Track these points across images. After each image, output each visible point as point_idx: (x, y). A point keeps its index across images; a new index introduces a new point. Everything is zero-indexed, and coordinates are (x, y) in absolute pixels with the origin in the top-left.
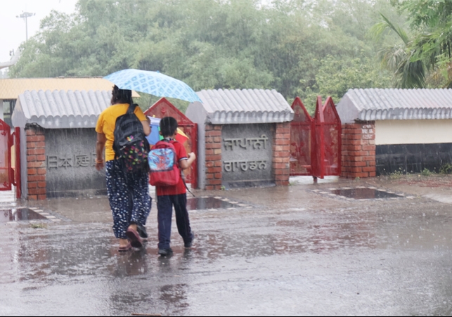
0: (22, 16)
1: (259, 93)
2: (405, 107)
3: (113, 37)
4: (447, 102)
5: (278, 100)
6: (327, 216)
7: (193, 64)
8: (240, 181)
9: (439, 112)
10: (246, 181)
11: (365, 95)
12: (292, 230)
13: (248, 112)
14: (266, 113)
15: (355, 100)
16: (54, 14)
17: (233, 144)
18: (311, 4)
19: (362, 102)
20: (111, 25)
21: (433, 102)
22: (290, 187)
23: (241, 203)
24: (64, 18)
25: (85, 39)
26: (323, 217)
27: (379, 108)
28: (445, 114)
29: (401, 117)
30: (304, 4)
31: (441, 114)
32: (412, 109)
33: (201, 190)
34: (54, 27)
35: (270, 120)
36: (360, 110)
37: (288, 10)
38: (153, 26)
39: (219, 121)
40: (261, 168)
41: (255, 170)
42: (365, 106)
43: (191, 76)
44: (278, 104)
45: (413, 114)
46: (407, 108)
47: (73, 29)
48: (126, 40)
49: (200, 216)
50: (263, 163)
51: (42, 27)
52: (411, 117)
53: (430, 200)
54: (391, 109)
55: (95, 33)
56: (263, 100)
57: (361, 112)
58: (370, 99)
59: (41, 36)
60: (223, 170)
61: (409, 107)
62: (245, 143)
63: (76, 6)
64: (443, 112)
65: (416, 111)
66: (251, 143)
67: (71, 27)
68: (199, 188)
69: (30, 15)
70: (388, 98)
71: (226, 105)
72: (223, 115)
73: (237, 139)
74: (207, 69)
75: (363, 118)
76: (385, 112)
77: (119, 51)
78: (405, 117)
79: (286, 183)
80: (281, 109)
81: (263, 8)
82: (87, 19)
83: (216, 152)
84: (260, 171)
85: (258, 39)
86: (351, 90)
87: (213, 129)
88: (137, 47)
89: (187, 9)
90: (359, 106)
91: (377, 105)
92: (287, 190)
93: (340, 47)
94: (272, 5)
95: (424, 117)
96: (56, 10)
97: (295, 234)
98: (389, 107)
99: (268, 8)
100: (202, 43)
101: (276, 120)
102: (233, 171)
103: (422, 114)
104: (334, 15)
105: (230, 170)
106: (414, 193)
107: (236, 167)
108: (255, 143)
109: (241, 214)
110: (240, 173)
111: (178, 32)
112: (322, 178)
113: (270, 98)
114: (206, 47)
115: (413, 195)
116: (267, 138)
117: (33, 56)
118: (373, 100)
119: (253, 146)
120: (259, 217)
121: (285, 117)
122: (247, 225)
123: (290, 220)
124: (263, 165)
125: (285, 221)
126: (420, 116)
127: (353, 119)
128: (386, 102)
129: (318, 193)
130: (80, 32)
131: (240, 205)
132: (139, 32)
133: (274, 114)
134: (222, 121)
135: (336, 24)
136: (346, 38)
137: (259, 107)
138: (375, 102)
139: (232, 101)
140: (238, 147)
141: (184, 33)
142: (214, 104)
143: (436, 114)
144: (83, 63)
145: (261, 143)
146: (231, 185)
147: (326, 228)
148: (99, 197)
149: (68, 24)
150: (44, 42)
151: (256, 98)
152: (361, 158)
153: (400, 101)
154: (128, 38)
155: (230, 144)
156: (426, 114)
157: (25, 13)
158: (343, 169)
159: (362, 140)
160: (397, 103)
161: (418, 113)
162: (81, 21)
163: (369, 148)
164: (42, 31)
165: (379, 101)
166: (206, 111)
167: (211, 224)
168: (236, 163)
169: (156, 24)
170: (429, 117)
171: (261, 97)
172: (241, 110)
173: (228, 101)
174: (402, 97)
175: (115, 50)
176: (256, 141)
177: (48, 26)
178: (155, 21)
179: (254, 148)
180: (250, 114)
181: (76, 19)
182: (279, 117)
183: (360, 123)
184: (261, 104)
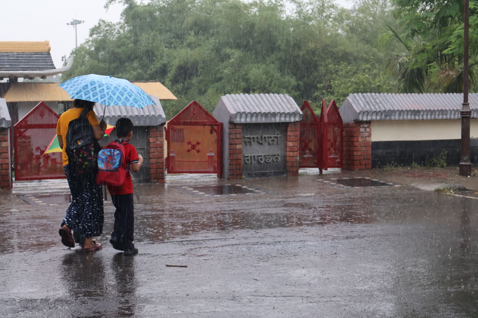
0: (72, 24)
1: (273, 97)
2: (396, 109)
3: (154, 44)
4: (433, 105)
5: (289, 103)
6: (326, 200)
7: (225, 69)
8: (258, 172)
9: (425, 113)
10: (262, 172)
11: (363, 99)
12: (295, 210)
13: (265, 113)
14: (279, 114)
15: (355, 103)
16: (102, 23)
17: (252, 140)
18: (331, 14)
19: (360, 105)
20: (152, 34)
21: (421, 105)
22: (299, 177)
23: (257, 189)
24: (111, 27)
25: (130, 46)
26: (322, 200)
27: (375, 110)
28: (431, 115)
29: (393, 118)
30: (324, 14)
31: (427, 115)
32: (402, 111)
33: (225, 179)
34: (102, 35)
35: (283, 120)
36: (358, 111)
37: (310, 19)
38: (190, 34)
39: (240, 120)
40: (274, 160)
41: (270, 162)
42: (362, 108)
43: (223, 81)
44: (289, 106)
45: (403, 115)
46: (398, 110)
47: (119, 37)
48: (166, 47)
49: (223, 199)
50: (276, 156)
51: (91, 35)
52: (401, 118)
53: (413, 188)
54: (385, 111)
55: (137, 41)
56: (277, 103)
57: (359, 113)
58: (367, 102)
59: (90, 43)
60: (243, 162)
61: (400, 109)
62: (262, 140)
63: (121, 15)
64: (429, 114)
65: (406, 113)
66: (267, 139)
67: (117, 35)
68: (224, 178)
69: (79, 22)
70: (382, 101)
71: (246, 107)
72: (244, 116)
73: (255, 136)
74: (237, 74)
75: (360, 119)
76: (380, 114)
77: (159, 57)
78: (397, 118)
79: (296, 174)
80: (292, 111)
81: (287, 18)
82: (131, 27)
83: (238, 147)
84: (274, 163)
85: (283, 47)
86: (351, 94)
87: (235, 128)
88: (175, 54)
89: (220, 19)
90: (358, 108)
91: (373, 107)
92: (297, 179)
93: (355, 54)
94: (296, 15)
95: (413, 117)
96: (104, 20)
97: (297, 213)
98: (383, 109)
99: (292, 18)
100: (233, 50)
101: (287, 120)
102: (251, 163)
103: (411, 115)
104: (351, 25)
105: (249, 162)
106: (401, 182)
107: (255, 160)
108: (270, 139)
109: (256, 198)
110: (258, 165)
111: (212, 40)
112: (326, 169)
113: (283, 101)
114: (237, 54)
115: (400, 184)
116: (280, 136)
117: (83, 62)
118: (370, 103)
119: (268, 142)
120: (270, 200)
121: (295, 117)
122: (260, 206)
123: (295, 202)
124: (277, 158)
125: (291, 204)
126: (409, 117)
127: (353, 119)
128: (381, 105)
129: (322, 182)
130: (124, 40)
131: (256, 191)
132: (178, 40)
133: (286, 115)
134: (243, 120)
135: (352, 32)
136: (361, 45)
137: (273, 109)
138: (371, 105)
139: (251, 104)
140: (256, 143)
141: (217, 41)
142: (236, 106)
143: (423, 116)
144: (128, 68)
145: (275, 139)
146: (250, 175)
147: (323, 209)
148: (141, 184)
149: (115, 32)
150: (93, 49)
151: (271, 101)
152: (359, 153)
153: (393, 104)
154: (168, 45)
155: (250, 141)
156: (415, 115)
157: (75, 21)
158: (344, 162)
159: (360, 138)
160: (390, 106)
161: (407, 115)
162: (126, 29)
163: (366, 144)
164: (91, 39)
165: (374, 104)
166: (229, 112)
167: (231, 206)
168: (254, 156)
169: (192, 33)
170: (417, 118)
171: (275, 100)
172: (258, 111)
173: (248, 103)
174: (394, 101)
175: (156, 56)
176: (271, 137)
177: (97, 34)
178: (191, 30)
179: (269, 144)
180: (266, 115)
181: (121, 28)
182: (290, 118)
183: (358, 123)
184: (275, 107)
